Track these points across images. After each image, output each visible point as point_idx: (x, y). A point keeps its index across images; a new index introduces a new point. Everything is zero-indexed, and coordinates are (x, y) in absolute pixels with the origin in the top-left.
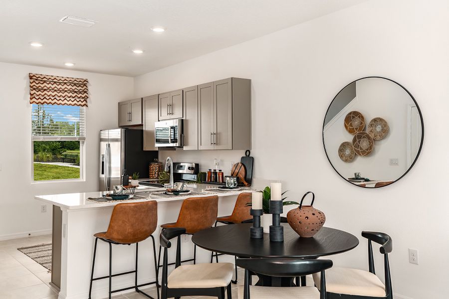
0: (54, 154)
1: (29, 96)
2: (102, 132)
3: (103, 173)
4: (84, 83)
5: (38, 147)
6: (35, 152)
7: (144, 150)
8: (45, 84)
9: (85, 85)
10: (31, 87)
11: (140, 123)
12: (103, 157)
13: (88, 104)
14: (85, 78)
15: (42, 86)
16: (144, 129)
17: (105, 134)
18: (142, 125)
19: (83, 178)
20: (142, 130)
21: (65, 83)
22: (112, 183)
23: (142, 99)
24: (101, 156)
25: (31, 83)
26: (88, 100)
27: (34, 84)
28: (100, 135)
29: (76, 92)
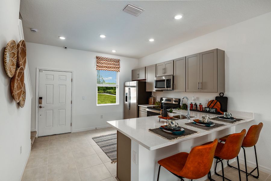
0: (104, 91)
1: (96, 66)
2: (126, 83)
3: (126, 101)
4: (118, 61)
5: (99, 89)
6: (98, 90)
7: (146, 91)
8: (103, 61)
9: (119, 62)
10: (97, 62)
11: (144, 79)
12: (127, 94)
13: (120, 70)
14: (119, 59)
15: (102, 62)
16: (147, 81)
17: (128, 84)
18: (146, 80)
19: (117, 103)
20: (146, 82)
21: (111, 61)
22: (131, 105)
23: (145, 67)
24: (125, 94)
25: (97, 60)
26: (120, 68)
27: (98, 61)
28: (124, 84)
29: (115, 65)
